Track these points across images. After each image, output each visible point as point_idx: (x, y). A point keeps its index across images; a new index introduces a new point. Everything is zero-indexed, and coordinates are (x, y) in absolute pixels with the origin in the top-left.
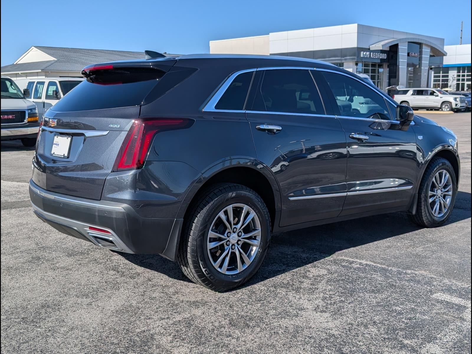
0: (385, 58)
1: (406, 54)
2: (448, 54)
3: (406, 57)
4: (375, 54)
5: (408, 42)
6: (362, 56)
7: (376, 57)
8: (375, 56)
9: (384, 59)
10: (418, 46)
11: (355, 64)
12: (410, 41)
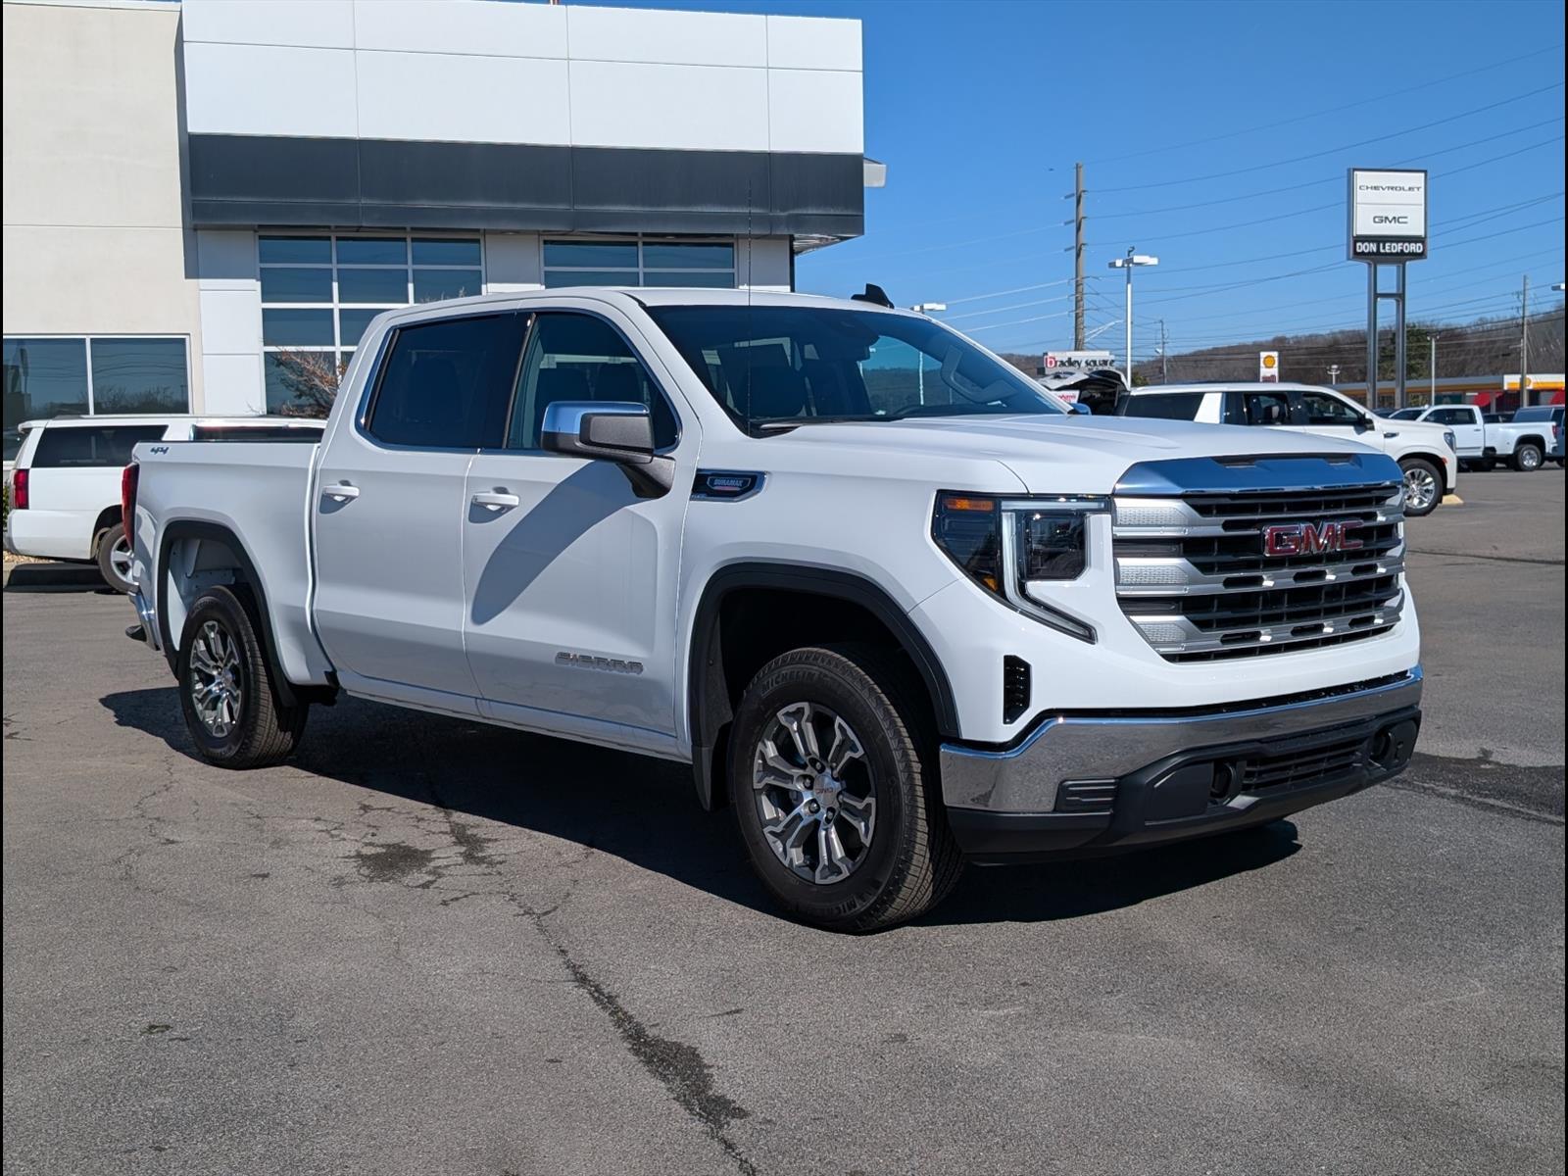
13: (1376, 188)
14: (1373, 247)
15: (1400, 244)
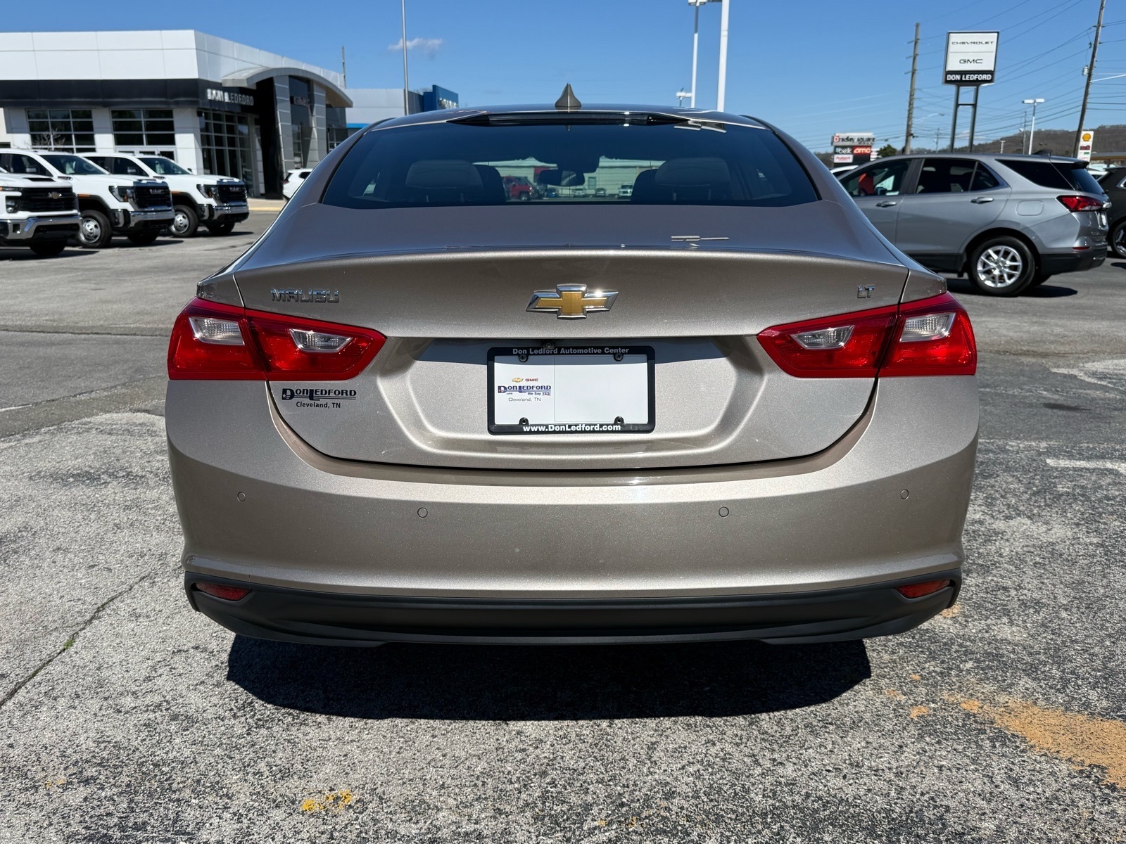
0: (252, 104)
1: (288, 99)
2: (354, 105)
3: (289, 103)
4: (233, 96)
5: (290, 76)
6: (209, 97)
7: (236, 102)
8: (233, 100)
9: (250, 106)
10: (305, 85)
11: (195, 114)
12: (292, 74)
13: (963, 43)
14: (958, 77)
15: (976, 75)
